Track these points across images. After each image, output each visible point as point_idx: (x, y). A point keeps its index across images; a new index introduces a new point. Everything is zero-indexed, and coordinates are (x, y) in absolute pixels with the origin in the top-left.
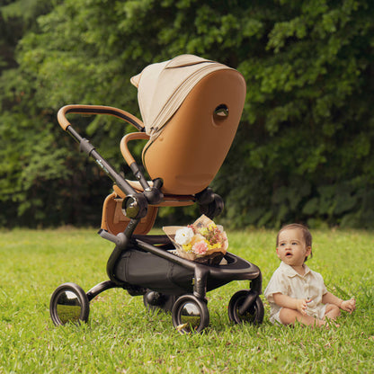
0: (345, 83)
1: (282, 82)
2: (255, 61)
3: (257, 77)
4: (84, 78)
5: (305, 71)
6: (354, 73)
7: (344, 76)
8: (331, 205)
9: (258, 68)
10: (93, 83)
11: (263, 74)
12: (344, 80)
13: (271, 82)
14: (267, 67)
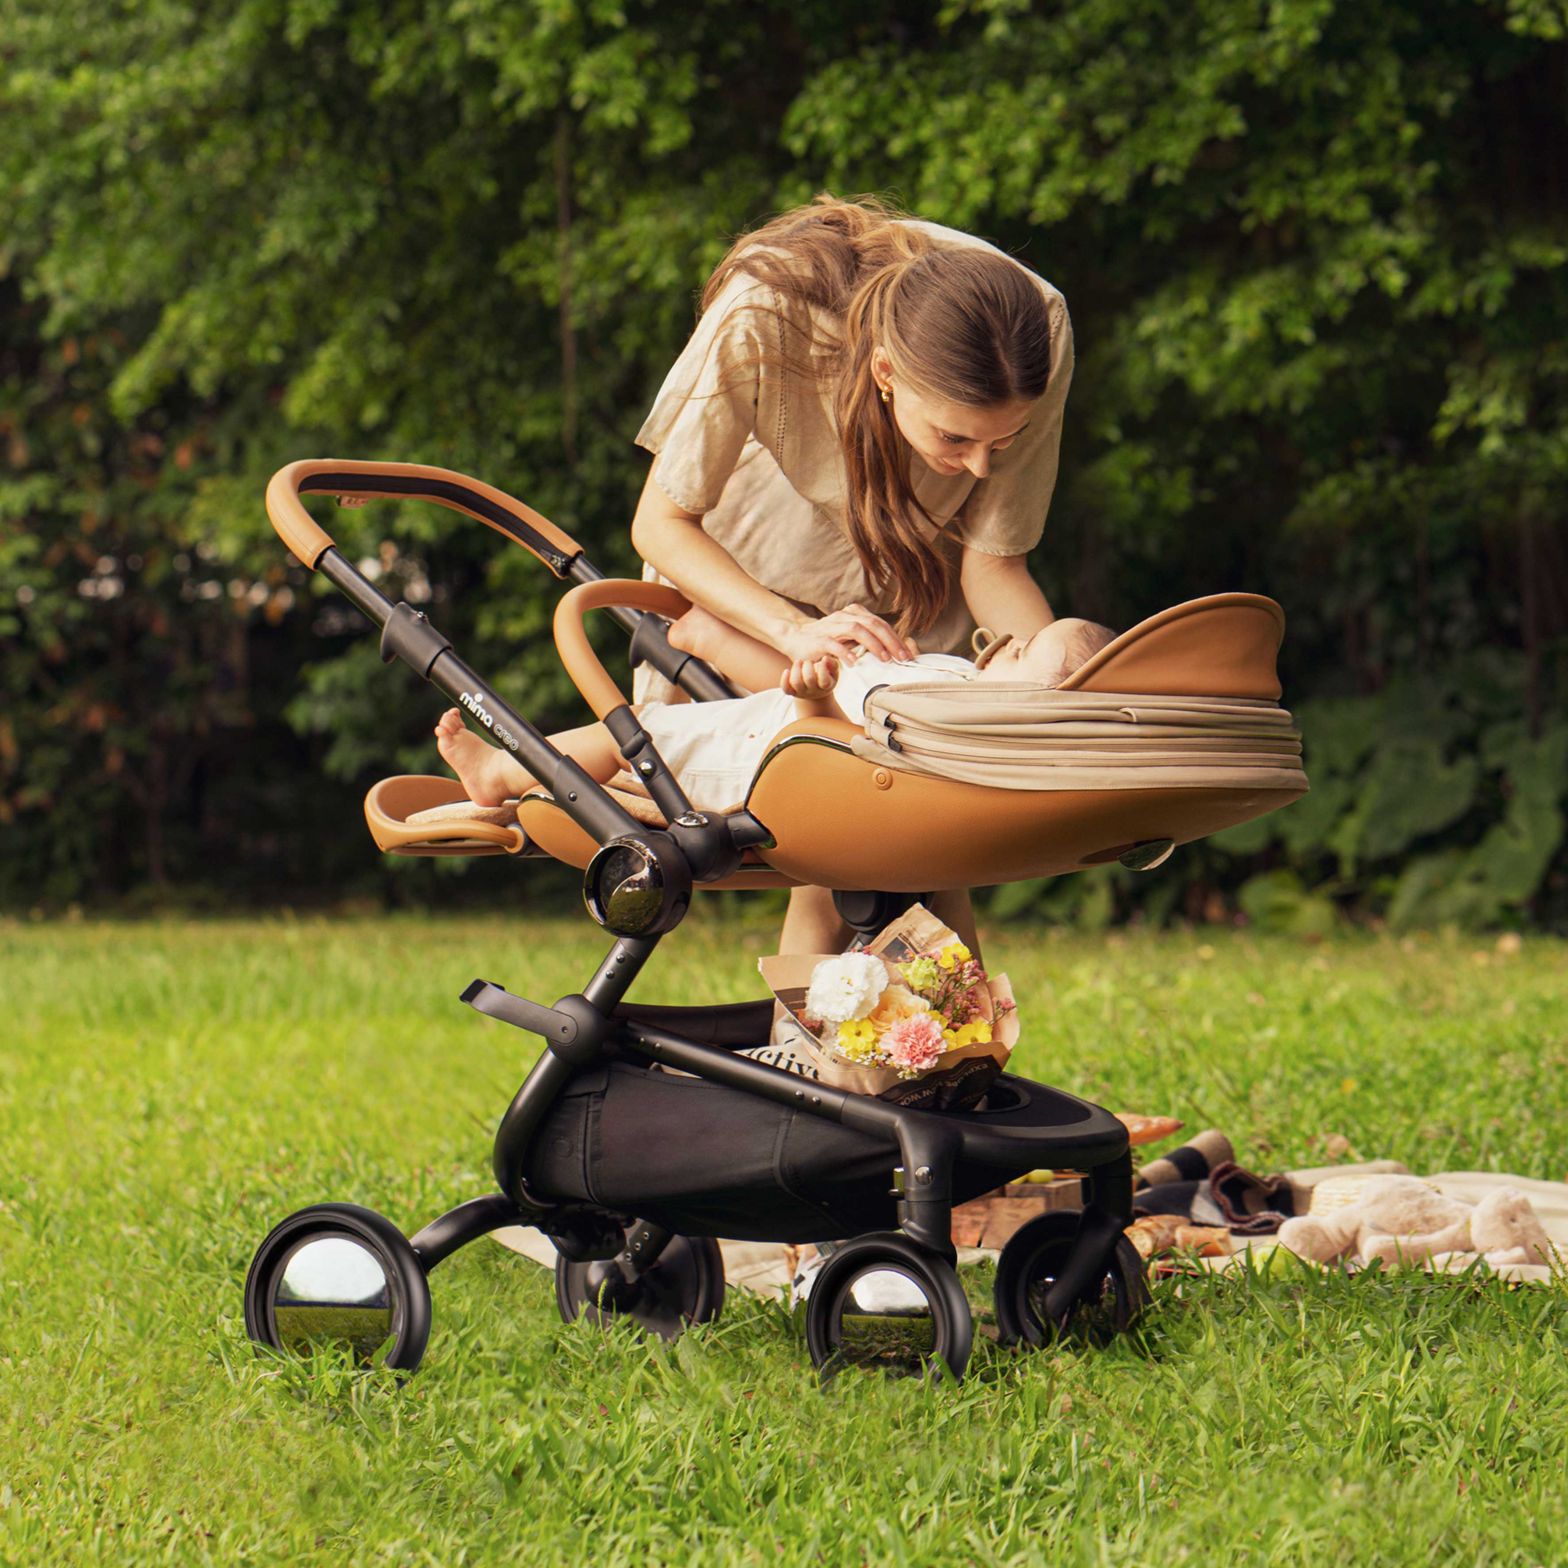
0: (1347, 180)
1: (1020, 177)
2: (886, 63)
3: (897, 146)
4: (42, 142)
5: (1137, 123)
6: (1393, 131)
7: (1340, 147)
8: (1349, 808)
9: (902, 95)
10: (84, 170)
11: (926, 132)
12: (1341, 165)
13: (965, 170)
14: (948, 92)
